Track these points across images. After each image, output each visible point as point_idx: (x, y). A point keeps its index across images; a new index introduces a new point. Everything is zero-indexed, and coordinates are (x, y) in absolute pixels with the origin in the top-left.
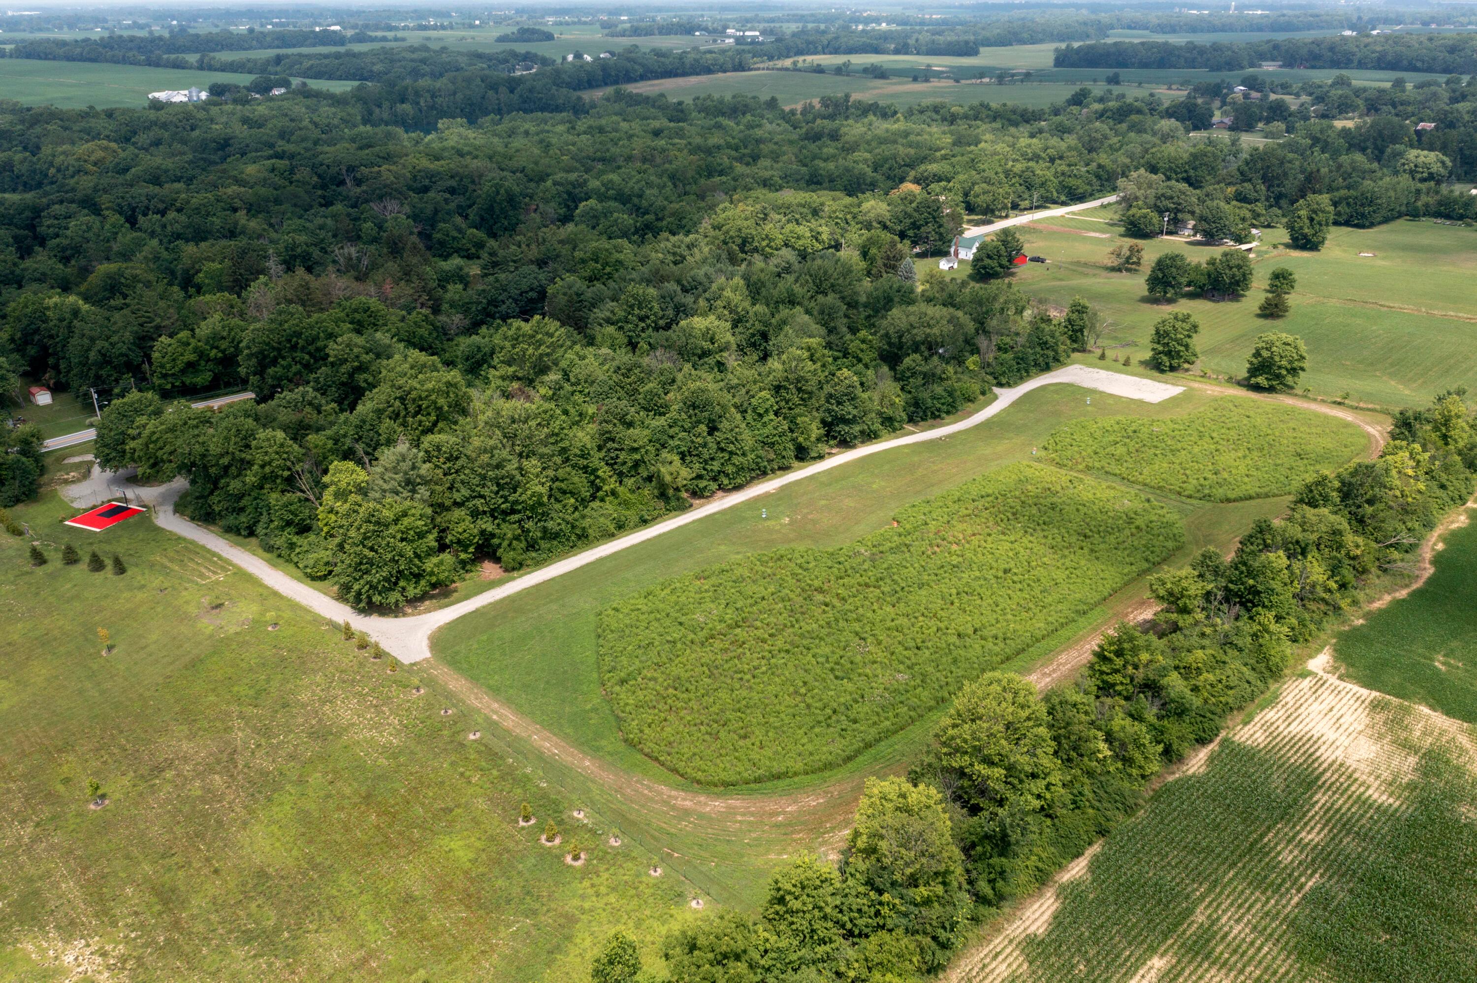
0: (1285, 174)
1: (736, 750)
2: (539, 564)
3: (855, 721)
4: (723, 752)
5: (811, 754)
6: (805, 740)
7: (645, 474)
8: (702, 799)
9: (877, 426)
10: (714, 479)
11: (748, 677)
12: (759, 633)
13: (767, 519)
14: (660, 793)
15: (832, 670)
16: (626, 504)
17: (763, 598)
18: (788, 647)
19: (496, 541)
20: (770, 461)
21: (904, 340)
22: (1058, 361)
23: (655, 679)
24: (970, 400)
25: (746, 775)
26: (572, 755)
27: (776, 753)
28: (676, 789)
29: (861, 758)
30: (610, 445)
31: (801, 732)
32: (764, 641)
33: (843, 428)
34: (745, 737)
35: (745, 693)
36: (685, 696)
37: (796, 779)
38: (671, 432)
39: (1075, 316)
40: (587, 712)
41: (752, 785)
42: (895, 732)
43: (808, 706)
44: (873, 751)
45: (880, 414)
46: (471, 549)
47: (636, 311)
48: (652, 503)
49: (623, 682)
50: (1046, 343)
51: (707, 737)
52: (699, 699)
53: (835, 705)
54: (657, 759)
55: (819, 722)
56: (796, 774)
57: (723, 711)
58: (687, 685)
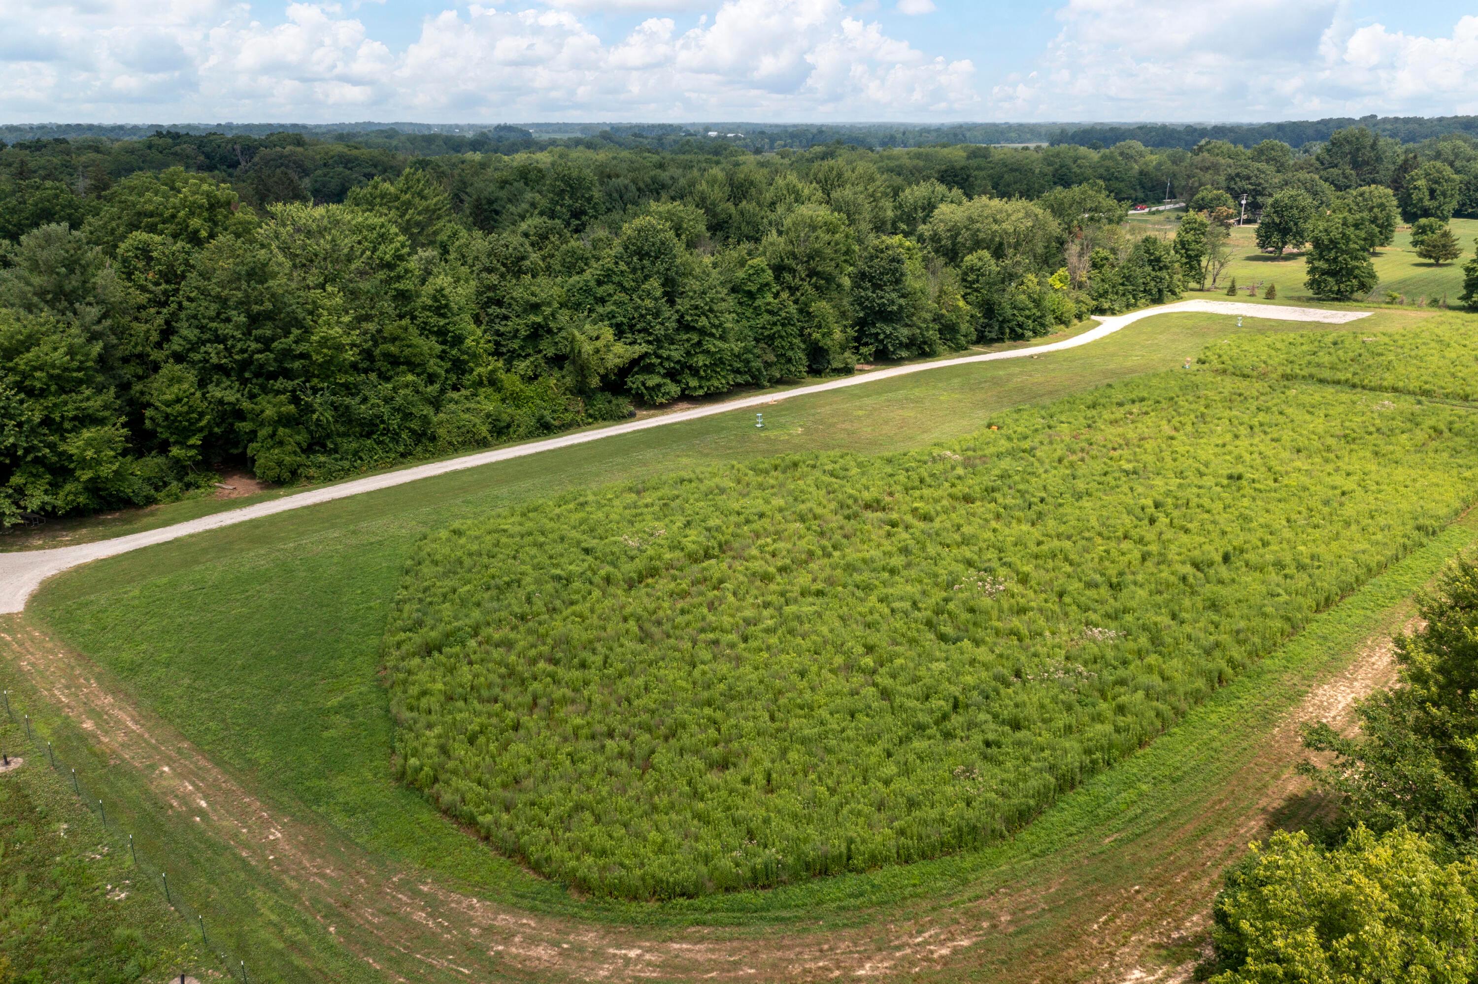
0: (1379, 159)
1: (697, 795)
2: (330, 478)
3: (1016, 725)
4: (661, 800)
5: (912, 804)
6: (890, 769)
7: (551, 352)
8: (589, 938)
9: (932, 334)
10: (672, 375)
11: (733, 637)
12: (757, 565)
13: (763, 429)
14: (460, 920)
15: (929, 624)
16: (516, 399)
17: (761, 515)
18: (820, 586)
19: (245, 426)
20: (768, 365)
21: (960, 239)
22: (1173, 293)
23: (508, 644)
24: (1061, 320)
25: (725, 863)
26: (243, 814)
27: (815, 801)
28: (513, 909)
29: (1053, 817)
30: (494, 310)
31: (877, 750)
32: (766, 578)
33: (883, 328)
34: (724, 765)
35: (723, 668)
36: (577, 674)
37: (877, 876)
38: (600, 291)
39: (1190, 237)
40: (326, 712)
41: (745, 896)
42: (1128, 751)
43: (885, 694)
44: (1079, 798)
45: (937, 318)
46: (195, 440)
47: (568, 201)
48: (563, 400)
49: (428, 650)
50: (1158, 260)
51: (622, 766)
52: (608, 682)
53: (955, 690)
54: (471, 823)
55: (921, 728)
56: (875, 861)
57: (667, 705)
58: (586, 655)
